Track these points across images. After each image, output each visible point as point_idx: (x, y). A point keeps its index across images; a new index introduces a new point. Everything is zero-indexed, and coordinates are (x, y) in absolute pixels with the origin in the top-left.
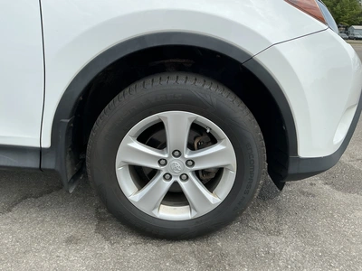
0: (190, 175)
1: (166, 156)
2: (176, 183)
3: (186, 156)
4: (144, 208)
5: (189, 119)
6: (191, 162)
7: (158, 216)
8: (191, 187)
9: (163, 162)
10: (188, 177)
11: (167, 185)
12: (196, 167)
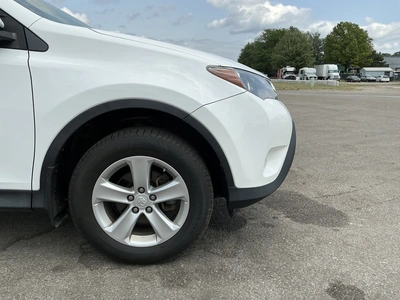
0: (154, 207)
1: (133, 192)
2: (143, 215)
3: (149, 192)
4: (117, 238)
5: (149, 162)
6: (153, 197)
7: (129, 244)
8: (155, 217)
9: (131, 197)
10: (152, 210)
11: (135, 216)
12: (158, 200)
